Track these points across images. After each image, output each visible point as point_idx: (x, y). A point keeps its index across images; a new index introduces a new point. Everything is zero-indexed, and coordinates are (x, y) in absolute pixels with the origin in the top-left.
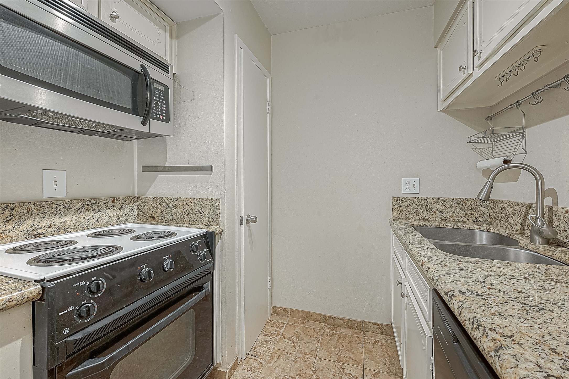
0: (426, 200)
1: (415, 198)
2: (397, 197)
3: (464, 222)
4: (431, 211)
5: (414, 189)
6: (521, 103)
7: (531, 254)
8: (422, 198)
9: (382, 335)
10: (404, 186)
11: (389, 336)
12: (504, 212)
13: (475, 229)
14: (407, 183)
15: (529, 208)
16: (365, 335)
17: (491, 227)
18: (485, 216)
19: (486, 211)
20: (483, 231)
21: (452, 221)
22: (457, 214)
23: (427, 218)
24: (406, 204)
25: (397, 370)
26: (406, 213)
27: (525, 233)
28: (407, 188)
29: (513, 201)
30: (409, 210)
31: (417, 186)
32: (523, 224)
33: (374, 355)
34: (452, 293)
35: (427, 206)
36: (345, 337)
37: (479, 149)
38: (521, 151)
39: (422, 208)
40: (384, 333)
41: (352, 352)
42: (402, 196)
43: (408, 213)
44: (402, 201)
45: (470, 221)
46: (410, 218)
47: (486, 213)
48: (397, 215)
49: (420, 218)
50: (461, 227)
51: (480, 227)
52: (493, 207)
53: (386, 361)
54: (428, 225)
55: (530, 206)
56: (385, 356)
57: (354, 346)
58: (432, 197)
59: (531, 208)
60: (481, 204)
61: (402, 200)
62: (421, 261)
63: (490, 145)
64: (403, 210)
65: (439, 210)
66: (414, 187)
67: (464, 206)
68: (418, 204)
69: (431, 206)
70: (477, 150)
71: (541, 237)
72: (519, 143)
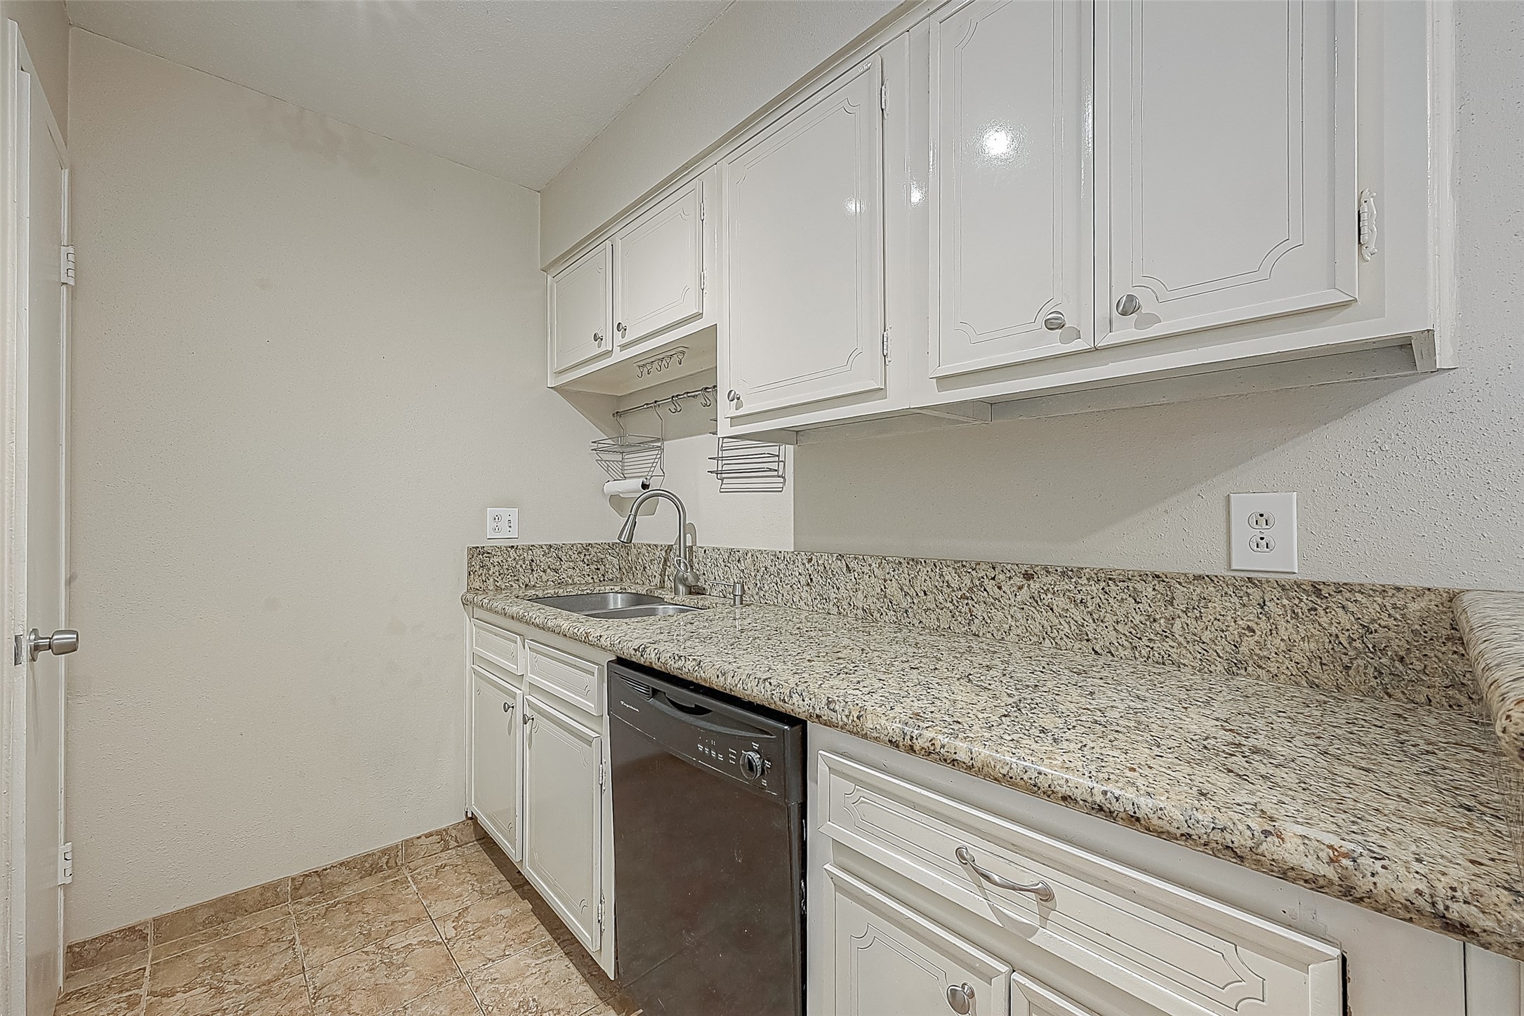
0: (531, 550)
1: (513, 547)
2: (478, 547)
3: (587, 583)
4: (539, 570)
5: (510, 529)
6: (659, 406)
7: (677, 608)
8: (524, 547)
9: (449, 851)
10: (490, 524)
11: (463, 845)
12: (640, 560)
13: (607, 591)
14: (497, 518)
15: (669, 551)
16: (410, 869)
17: (625, 585)
18: (615, 570)
19: (615, 561)
20: (617, 592)
21: (571, 584)
22: (578, 571)
23: (533, 583)
24: (496, 559)
25: (498, 886)
26: (496, 579)
27: (666, 586)
28: (497, 529)
29: (650, 543)
30: (501, 572)
31: (514, 524)
32: (662, 575)
33: (446, 889)
34: (643, 646)
35: (532, 561)
36: (363, 897)
37: (605, 461)
38: (658, 471)
39: (524, 566)
40: (452, 844)
41: (395, 910)
42: (488, 544)
43: (500, 578)
44: (488, 555)
45: (596, 581)
46: (503, 587)
47: (616, 565)
48: (477, 585)
49: (521, 585)
50: (588, 591)
51: (613, 587)
52: (625, 555)
53: (473, 885)
54: (540, 595)
55: (670, 548)
56: (468, 879)
57: (393, 900)
58: (540, 543)
59: (671, 550)
60: (610, 551)
61: (488, 553)
62: (584, 632)
63: (619, 457)
64: (491, 572)
65: (551, 567)
66: (510, 527)
67: (588, 557)
68: (517, 558)
69: (538, 561)
70: (603, 462)
71: (685, 585)
72: (656, 460)
